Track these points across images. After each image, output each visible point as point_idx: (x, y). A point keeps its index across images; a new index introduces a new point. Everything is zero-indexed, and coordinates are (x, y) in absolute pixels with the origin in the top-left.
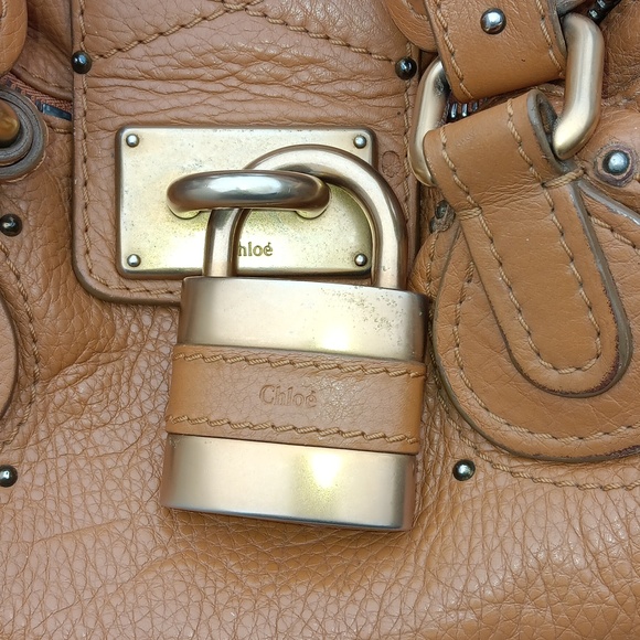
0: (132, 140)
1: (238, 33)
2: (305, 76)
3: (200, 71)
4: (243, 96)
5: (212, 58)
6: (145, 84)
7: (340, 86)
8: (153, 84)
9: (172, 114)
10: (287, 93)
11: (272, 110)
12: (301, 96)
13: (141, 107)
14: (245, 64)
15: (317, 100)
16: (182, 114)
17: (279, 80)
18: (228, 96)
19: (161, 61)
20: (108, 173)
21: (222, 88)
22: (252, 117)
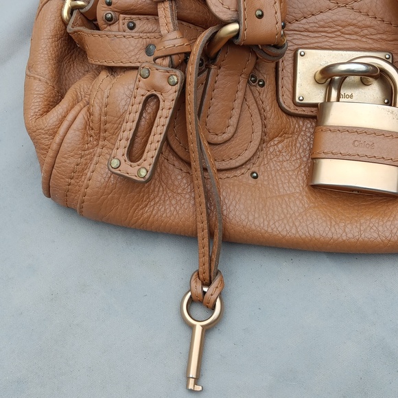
0: (303, 53)
1: (342, 14)
2: (366, 32)
3: (326, 29)
4: (342, 39)
5: (332, 24)
6: (306, 34)
7: (379, 36)
8: (308, 33)
9: (316, 45)
10: (359, 38)
11: (353, 44)
12: (364, 40)
13: (304, 42)
14: (344, 27)
15: (370, 41)
16: (319, 45)
17: (356, 33)
18: (336, 39)
19: (312, 25)
20: (291, 66)
21: (334, 36)
22: (345, 46)
